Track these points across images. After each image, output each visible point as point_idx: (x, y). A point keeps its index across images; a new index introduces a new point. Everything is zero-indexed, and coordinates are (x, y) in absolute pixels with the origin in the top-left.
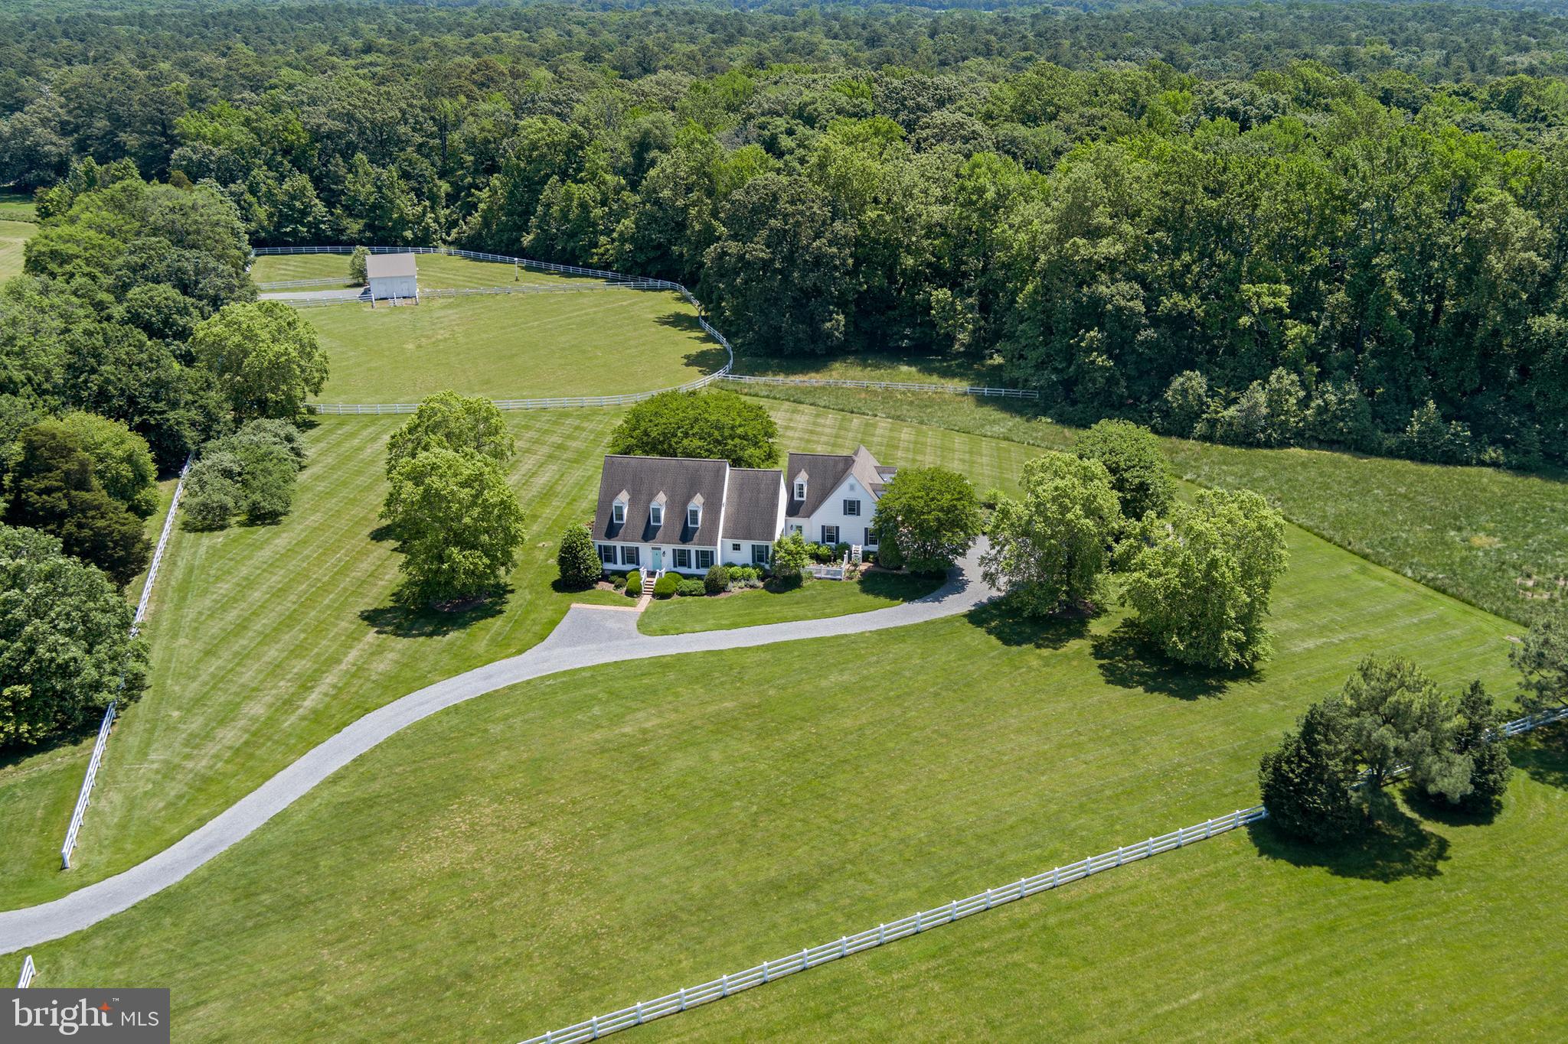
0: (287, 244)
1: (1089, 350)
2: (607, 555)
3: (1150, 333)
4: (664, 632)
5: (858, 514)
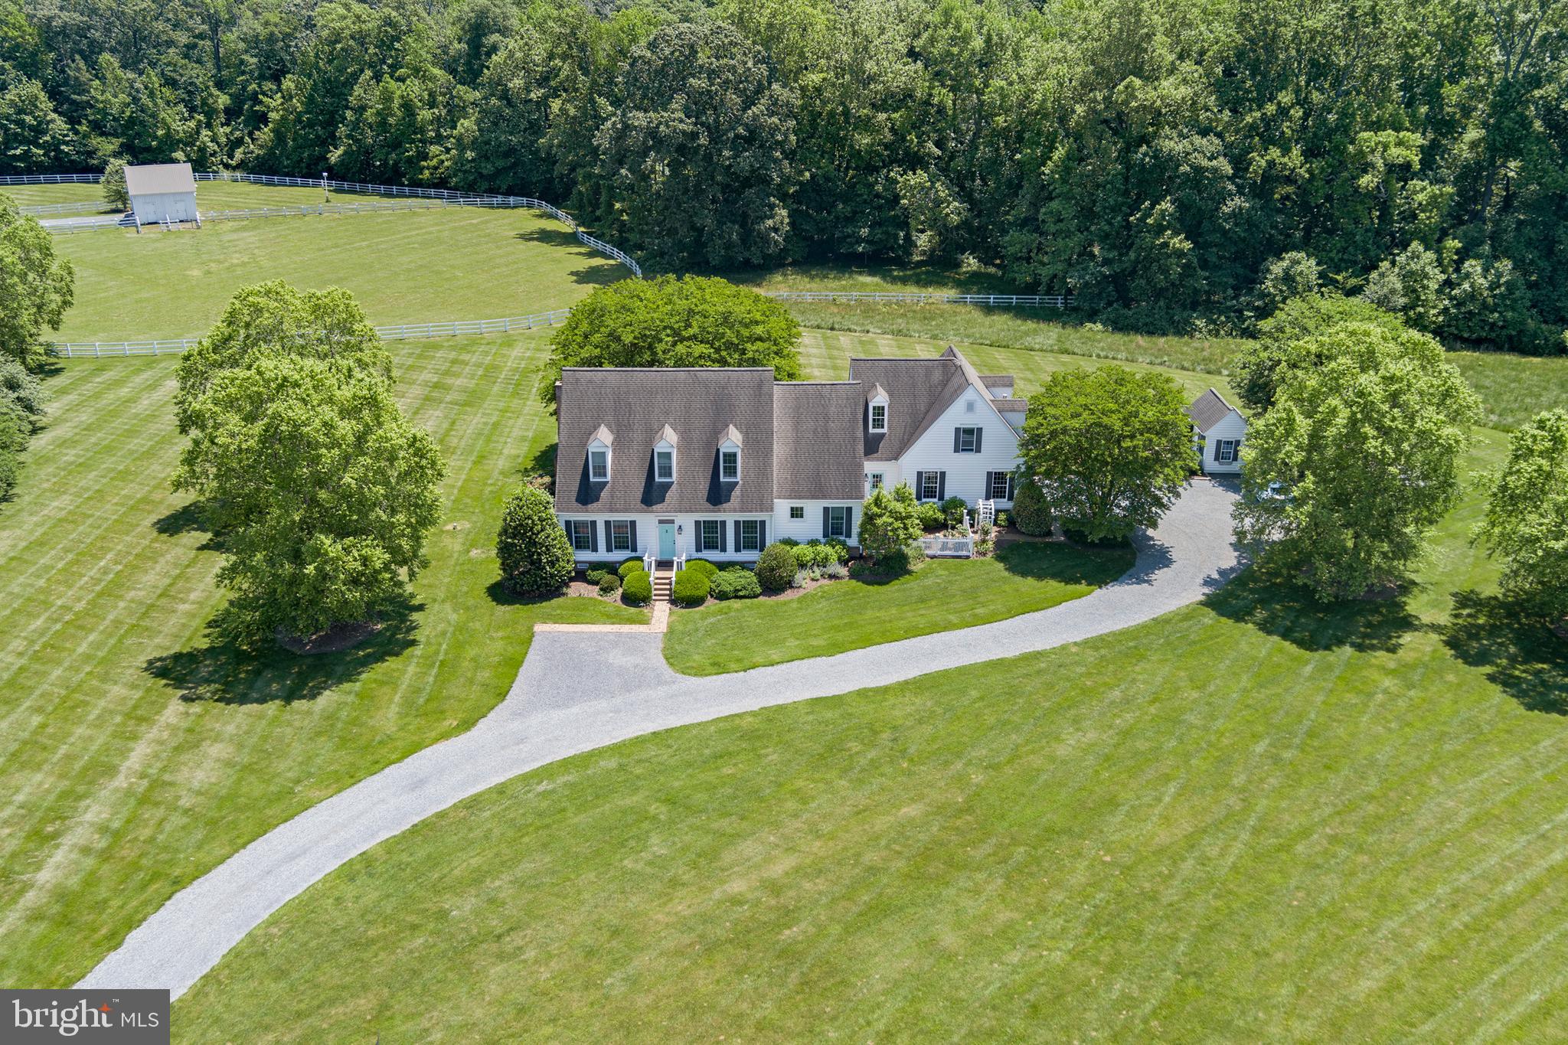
0: (18, 172)
1: (1159, 229)
2: (581, 536)
3: (1237, 202)
4: (719, 668)
5: (978, 450)
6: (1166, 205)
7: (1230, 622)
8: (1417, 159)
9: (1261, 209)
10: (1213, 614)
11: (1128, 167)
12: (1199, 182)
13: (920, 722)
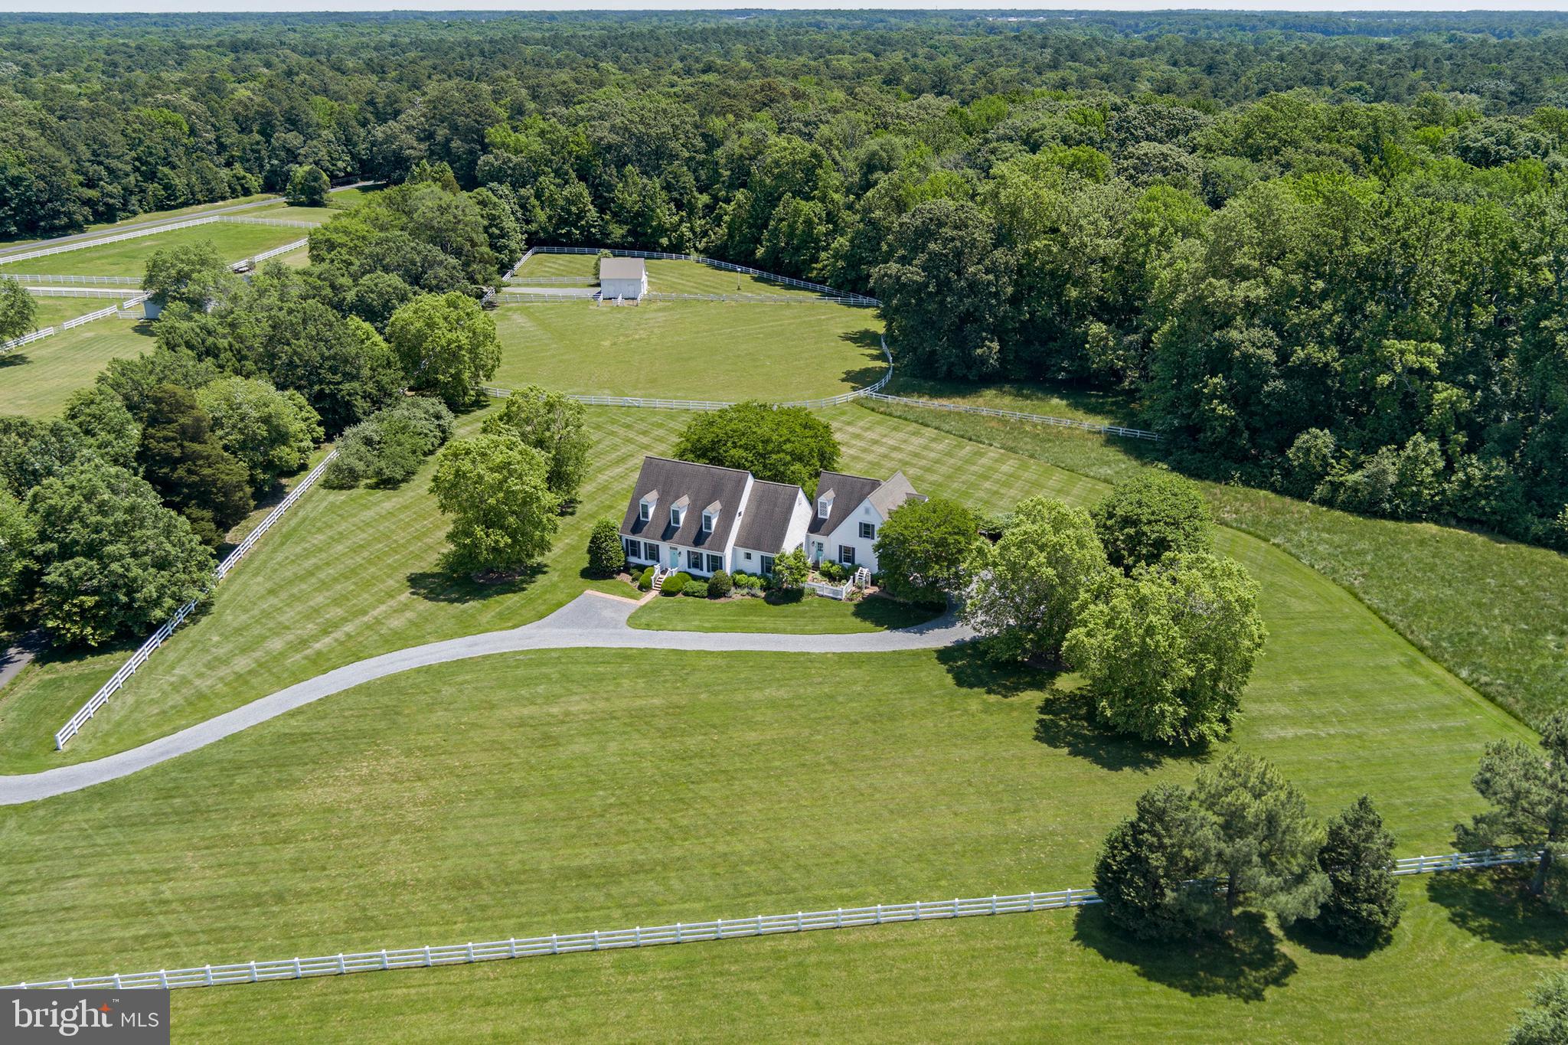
0: (563, 245)
1: (1213, 396)
2: (633, 548)
3: (1279, 384)
4: (648, 627)
5: (873, 538)
7: (937, 662)
10: (933, 656)
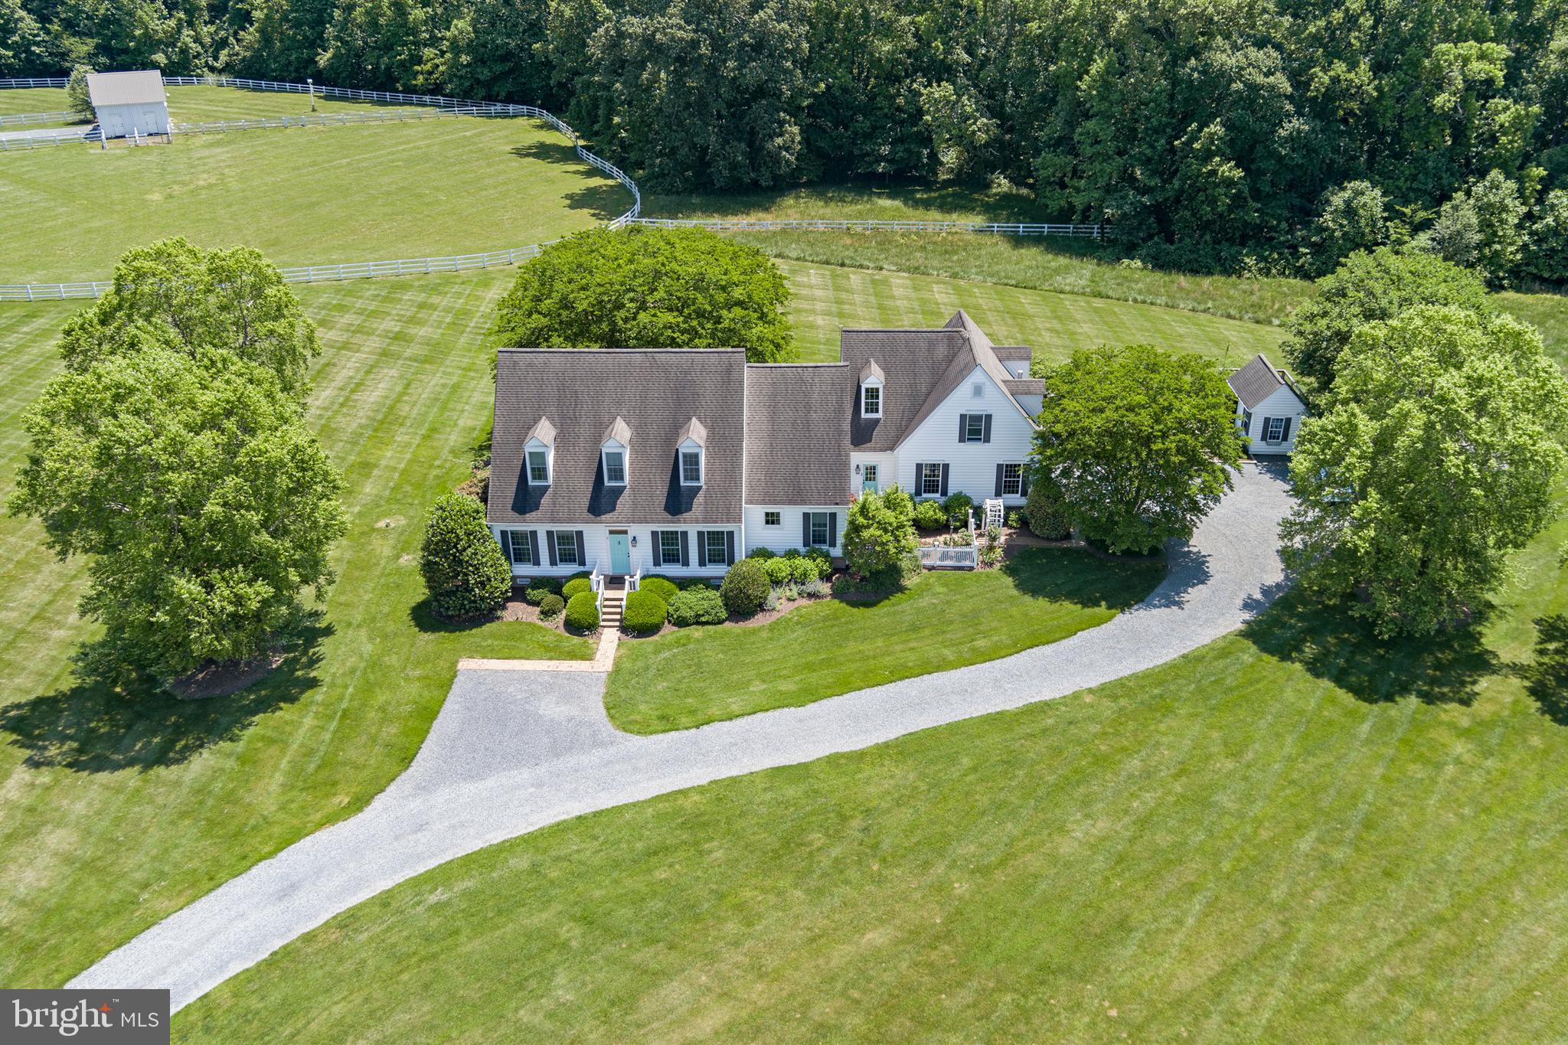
1: (1207, 154)
2: (519, 548)
3: (1298, 125)
4: (668, 723)
5: (987, 440)
6: (1216, 128)
7: (1274, 660)
8: (1500, 74)
9: (1322, 131)
10: (1254, 648)
11: (1175, 82)
12: (1253, 101)
13: (899, 803)
